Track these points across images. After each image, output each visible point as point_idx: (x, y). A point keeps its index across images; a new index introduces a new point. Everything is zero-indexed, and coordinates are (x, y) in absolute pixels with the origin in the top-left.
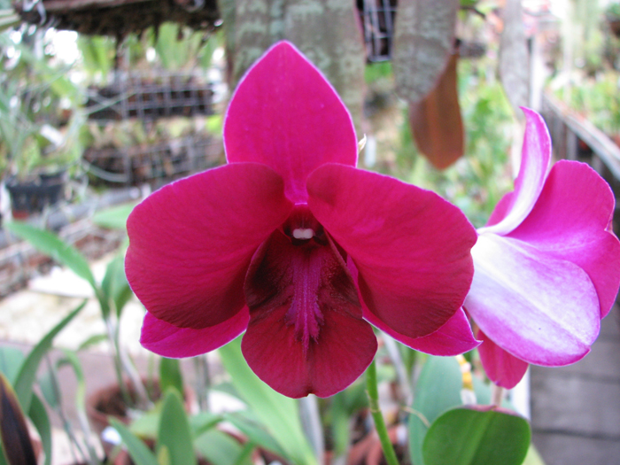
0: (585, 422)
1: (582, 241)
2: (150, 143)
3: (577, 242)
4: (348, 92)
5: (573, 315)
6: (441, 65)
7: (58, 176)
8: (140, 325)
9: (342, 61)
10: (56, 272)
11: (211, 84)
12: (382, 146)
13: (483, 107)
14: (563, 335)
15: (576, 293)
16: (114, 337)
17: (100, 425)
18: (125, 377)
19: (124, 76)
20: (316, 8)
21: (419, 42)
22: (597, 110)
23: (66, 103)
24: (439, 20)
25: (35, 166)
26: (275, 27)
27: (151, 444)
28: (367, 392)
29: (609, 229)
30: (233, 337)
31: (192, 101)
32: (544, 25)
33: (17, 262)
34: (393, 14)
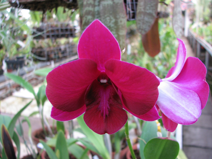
0: (202, 143)
1: (196, 84)
2: (54, 46)
3: (195, 84)
4: (121, 31)
5: (193, 108)
6: (152, 22)
7: (23, 58)
8: (51, 110)
9: (119, 21)
10: (22, 90)
11: (75, 27)
12: (133, 48)
13: (168, 35)
14: (189, 115)
15: (194, 101)
16: (41, 112)
17: (36, 142)
18: (45, 126)
19: (45, 25)
20: (110, 2)
21: (145, 14)
22: (207, 36)
23: (25, 33)
24: (152, 7)
25: (15, 55)
26: (97, 9)
27: (53, 149)
28: (125, 132)
29: (204, 80)
30: (81, 115)
31: (69, 32)
32: (189, 6)
33: (8, 86)
34: (136, 4)
